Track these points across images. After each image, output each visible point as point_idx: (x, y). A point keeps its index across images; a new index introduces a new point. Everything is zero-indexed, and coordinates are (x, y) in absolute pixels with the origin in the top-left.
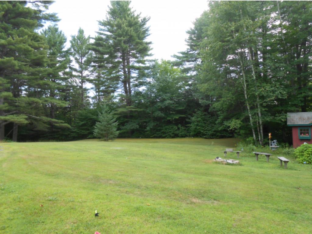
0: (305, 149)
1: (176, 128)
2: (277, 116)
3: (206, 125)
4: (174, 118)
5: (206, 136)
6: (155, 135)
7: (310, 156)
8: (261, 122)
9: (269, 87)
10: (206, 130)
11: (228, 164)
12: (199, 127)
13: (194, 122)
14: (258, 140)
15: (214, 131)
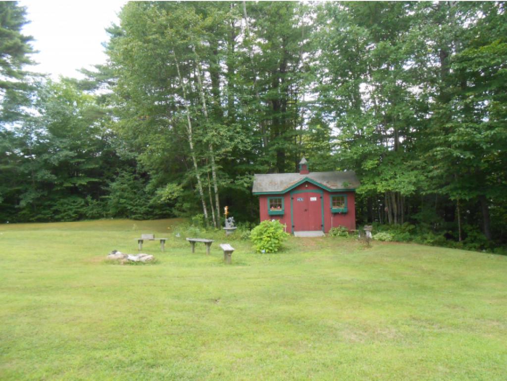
0: (265, 229)
1: (81, 202)
2: (238, 179)
3: (137, 196)
4: (79, 183)
5: (137, 216)
6: (40, 216)
7: (270, 241)
8: (216, 189)
9: (225, 130)
10: (137, 205)
11: (131, 263)
12: (124, 201)
13: (116, 191)
14: (212, 219)
15: (151, 207)
